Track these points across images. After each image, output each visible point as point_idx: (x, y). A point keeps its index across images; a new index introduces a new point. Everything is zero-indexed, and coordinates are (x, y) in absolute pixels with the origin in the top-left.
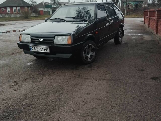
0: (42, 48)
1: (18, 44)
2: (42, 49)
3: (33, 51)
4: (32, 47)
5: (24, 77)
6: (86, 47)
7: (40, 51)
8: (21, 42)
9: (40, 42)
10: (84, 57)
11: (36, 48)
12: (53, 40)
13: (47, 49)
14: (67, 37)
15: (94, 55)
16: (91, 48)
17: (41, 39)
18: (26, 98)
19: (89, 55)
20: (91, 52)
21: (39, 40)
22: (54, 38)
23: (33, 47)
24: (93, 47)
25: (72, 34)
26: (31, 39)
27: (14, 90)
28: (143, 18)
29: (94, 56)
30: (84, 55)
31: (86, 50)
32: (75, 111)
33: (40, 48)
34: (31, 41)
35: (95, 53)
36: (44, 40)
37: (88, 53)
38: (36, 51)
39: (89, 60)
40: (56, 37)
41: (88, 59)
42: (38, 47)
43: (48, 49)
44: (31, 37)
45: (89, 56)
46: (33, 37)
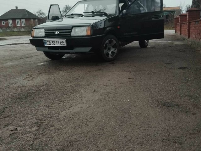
0: (58, 41)
1: (30, 40)
2: (58, 43)
3: (47, 45)
4: (46, 41)
5: (38, 72)
6: (107, 42)
7: (56, 45)
8: (33, 37)
9: (56, 35)
10: (105, 53)
11: (51, 41)
12: (71, 32)
13: (63, 42)
14: (85, 28)
15: (116, 51)
16: (112, 43)
17: (57, 32)
18: (43, 85)
19: (110, 51)
20: (112, 48)
21: (54, 33)
22: (72, 29)
23: (48, 41)
24: (115, 42)
25: (91, 24)
26: (46, 33)
27: (28, 81)
28: (174, 30)
29: (116, 53)
30: (105, 51)
31: (107, 45)
32: (96, 91)
33: (55, 41)
34: (46, 35)
35: (118, 50)
36: (60, 33)
37: (109, 49)
38: (52, 45)
39: (110, 57)
40: (74, 28)
41: (110, 55)
42: (53, 41)
43: (65, 42)
44: (46, 30)
45: (110, 53)
46: (47, 30)
